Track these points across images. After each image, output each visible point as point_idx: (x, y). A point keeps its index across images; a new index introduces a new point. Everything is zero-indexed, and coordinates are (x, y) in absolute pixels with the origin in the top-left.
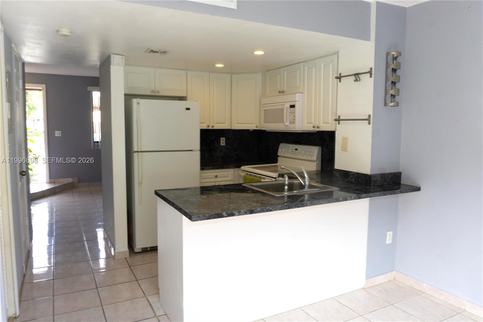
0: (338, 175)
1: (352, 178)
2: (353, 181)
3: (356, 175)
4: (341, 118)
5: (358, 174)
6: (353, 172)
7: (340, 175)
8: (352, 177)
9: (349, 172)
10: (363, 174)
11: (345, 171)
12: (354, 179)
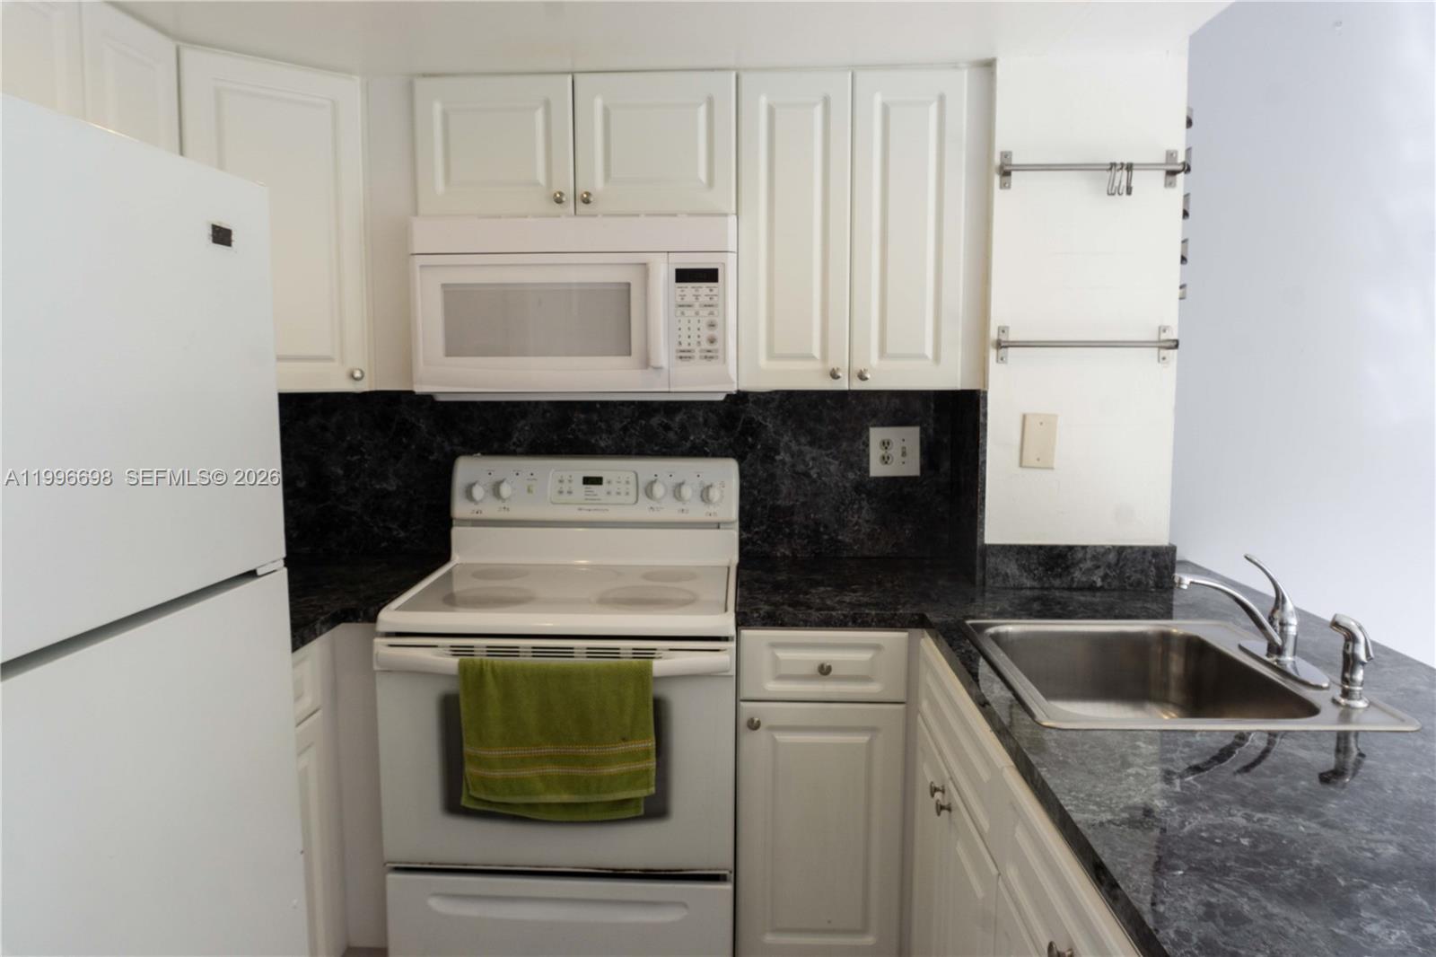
0: (1012, 569)
1: (1089, 571)
2: (1094, 582)
3: (1112, 557)
4: (1013, 336)
5: (1121, 550)
6: (1095, 547)
7: (1022, 567)
8: (1089, 564)
9: (1071, 548)
10: (1144, 550)
11: (1052, 548)
12: (1101, 572)
